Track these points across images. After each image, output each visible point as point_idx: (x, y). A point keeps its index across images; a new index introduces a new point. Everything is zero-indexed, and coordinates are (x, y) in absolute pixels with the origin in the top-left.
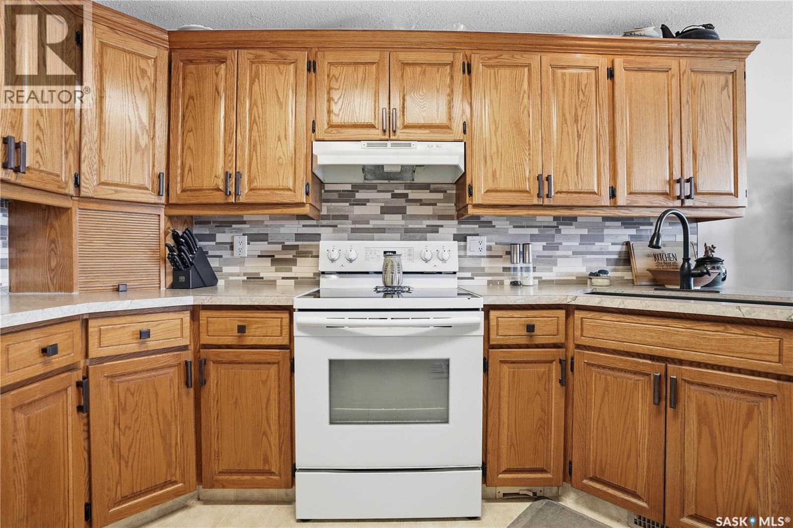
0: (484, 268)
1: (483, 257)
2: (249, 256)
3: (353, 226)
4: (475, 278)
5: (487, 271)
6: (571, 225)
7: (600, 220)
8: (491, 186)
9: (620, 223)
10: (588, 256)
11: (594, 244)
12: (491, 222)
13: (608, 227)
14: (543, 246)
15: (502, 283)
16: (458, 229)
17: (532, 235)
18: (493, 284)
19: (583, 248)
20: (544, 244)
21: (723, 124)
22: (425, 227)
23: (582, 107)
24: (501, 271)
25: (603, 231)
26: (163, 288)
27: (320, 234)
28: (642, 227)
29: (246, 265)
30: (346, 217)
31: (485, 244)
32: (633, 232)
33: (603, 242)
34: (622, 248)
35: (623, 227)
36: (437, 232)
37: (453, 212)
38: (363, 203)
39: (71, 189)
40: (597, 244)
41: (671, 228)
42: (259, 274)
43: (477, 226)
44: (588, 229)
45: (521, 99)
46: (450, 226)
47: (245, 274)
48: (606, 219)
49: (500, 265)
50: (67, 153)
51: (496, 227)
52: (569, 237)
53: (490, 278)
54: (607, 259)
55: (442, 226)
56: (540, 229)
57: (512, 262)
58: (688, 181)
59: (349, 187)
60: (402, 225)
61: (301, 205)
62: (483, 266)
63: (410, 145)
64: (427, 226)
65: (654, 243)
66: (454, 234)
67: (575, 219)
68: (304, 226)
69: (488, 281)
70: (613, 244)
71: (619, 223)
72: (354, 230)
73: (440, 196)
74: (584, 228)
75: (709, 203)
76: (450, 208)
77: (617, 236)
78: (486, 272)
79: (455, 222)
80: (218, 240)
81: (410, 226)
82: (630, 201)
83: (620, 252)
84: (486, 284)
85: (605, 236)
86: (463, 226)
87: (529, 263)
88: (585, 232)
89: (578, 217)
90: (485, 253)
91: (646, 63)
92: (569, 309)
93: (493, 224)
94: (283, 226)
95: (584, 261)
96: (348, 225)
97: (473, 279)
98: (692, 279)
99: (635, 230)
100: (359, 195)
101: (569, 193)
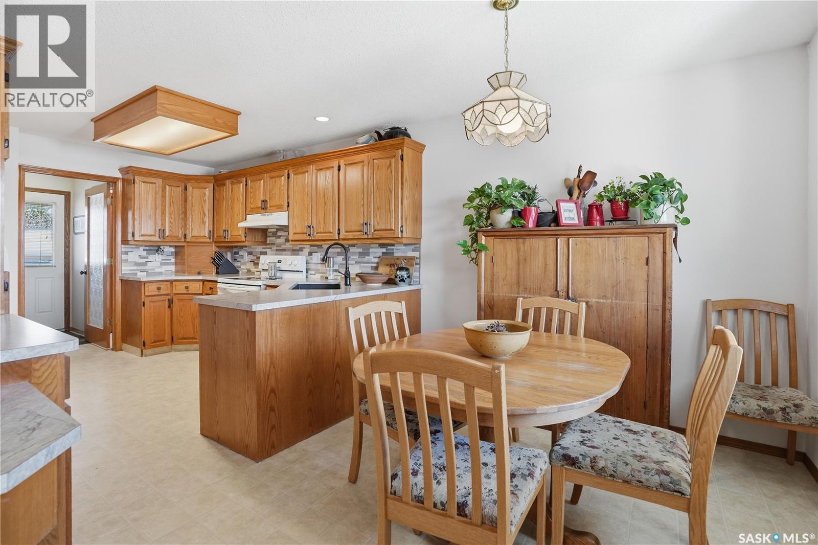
1: (319, 263)
2: (248, 261)
3: (277, 248)
4: (316, 274)
5: (320, 271)
7: (367, 244)
10: (362, 265)
12: (321, 246)
13: (372, 248)
16: (310, 249)
17: (338, 252)
19: (360, 260)
21: (388, 189)
23: (327, 189)
24: (326, 271)
25: (369, 250)
26: (214, 274)
27: (266, 252)
28: (389, 247)
29: (247, 265)
30: (274, 244)
31: (320, 257)
32: (384, 250)
33: (369, 256)
34: (378, 260)
35: (379, 248)
36: (303, 251)
38: (279, 237)
39: (183, 239)
40: (366, 257)
41: (404, 247)
42: (250, 269)
43: (316, 248)
44: (363, 249)
46: (307, 248)
47: (247, 269)
49: (325, 268)
50: (181, 228)
52: (354, 254)
53: (321, 275)
54: (372, 267)
55: (304, 248)
58: (366, 224)
59: (275, 230)
60: (291, 248)
61: (243, 242)
62: (319, 268)
64: (299, 249)
66: (308, 252)
68: (263, 248)
70: (374, 257)
71: (377, 245)
72: (277, 250)
74: (360, 248)
75: (380, 236)
77: (376, 253)
80: (240, 254)
81: (294, 248)
82: (345, 236)
83: (377, 262)
84: (320, 277)
85: (370, 253)
86: (312, 248)
88: (361, 250)
90: (319, 261)
93: (322, 248)
94: (256, 248)
95: (360, 267)
96: (275, 248)
99: (385, 249)
100: (279, 234)
101: (321, 233)
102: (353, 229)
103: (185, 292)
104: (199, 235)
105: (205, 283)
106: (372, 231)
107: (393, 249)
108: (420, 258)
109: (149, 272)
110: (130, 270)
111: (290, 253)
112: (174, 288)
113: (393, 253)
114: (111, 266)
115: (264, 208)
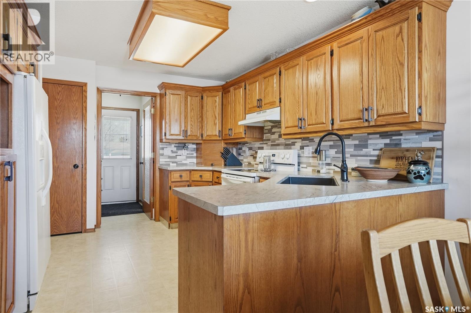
0: (311, 163)
1: (310, 157)
2: (249, 156)
3: (271, 143)
4: (308, 168)
5: (312, 164)
6: (349, 138)
7: (366, 134)
8: (286, 126)
9: (379, 135)
10: (359, 158)
11: (362, 150)
12: (313, 139)
13: (371, 139)
14: (336, 151)
16: (302, 143)
17: (330, 145)
18: (314, 172)
19: (356, 153)
20: (336, 150)
21: (398, 62)
22: (291, 143)
23: (318, 78)
24: (317, 165)
25: (367, 142)
26: (223, 166)
27: (263, 147)
28: (394, 138)
29: (248, 159)
30: (269, 140)
31: (311, 151)
32: (387, 141)
33: (367, 148)
34: (380, 152)
35: (381, 138)
36: (295, 145)
38: (273, 133)
39: (200, 138)
40: (364, 150)
41: (417, 136)
42: (250, 162)
43: (308, 142)
44: (359, 141)
46: (299, 142)
47: (248, 162)
48: (369, 134)
49: (316, 161)
50: (199, 129)
51: (316, 142)
52: (350, 146)
53: (313, 168)
54: (371, 160)
55: (296, 142)
56: (334, 142)
59: (270, 127)
60: (284, 142)
61: (243, 138)
62: (311, 161)
63: (266, 112)
64: (292, 142)
66: (300, 146)
67: (351, 135)
68: (260, 144)
69: (313, 169)
70: (374, 150)
71: (378, 136)
72: (272, 145)
74: (356, 140)
77: (376, 144)
78: (312, 165)
79: (300, 140)
80: (243, 150)
81: (287, 143)
82: (340, 126)
83: (378, 155)
84: (312, 171)
85: (369, 145)
86: (303, 142)
87: (323, 161)
88: (357, 142)
90: (311, 155)
91: (349, 39)
93: (314, 140)
94: (255, 144)
95: (357, 161)
96: (270, 143)
97: (307, 168)
99: (389, 139)
100: (273, 130)
101: (313, 125)
102: (350, 117)
103: (199, 179)
104: (211, 134)
105: (214, 173)
106: (375, 117)
107: (400, 139)
108: (442, 149)
109: (178, 163)
110: (165, 162)
111: (283, 147)
112: (192, 176)
113: (401, 144)
114: (154, 159)
115: (260, 106)
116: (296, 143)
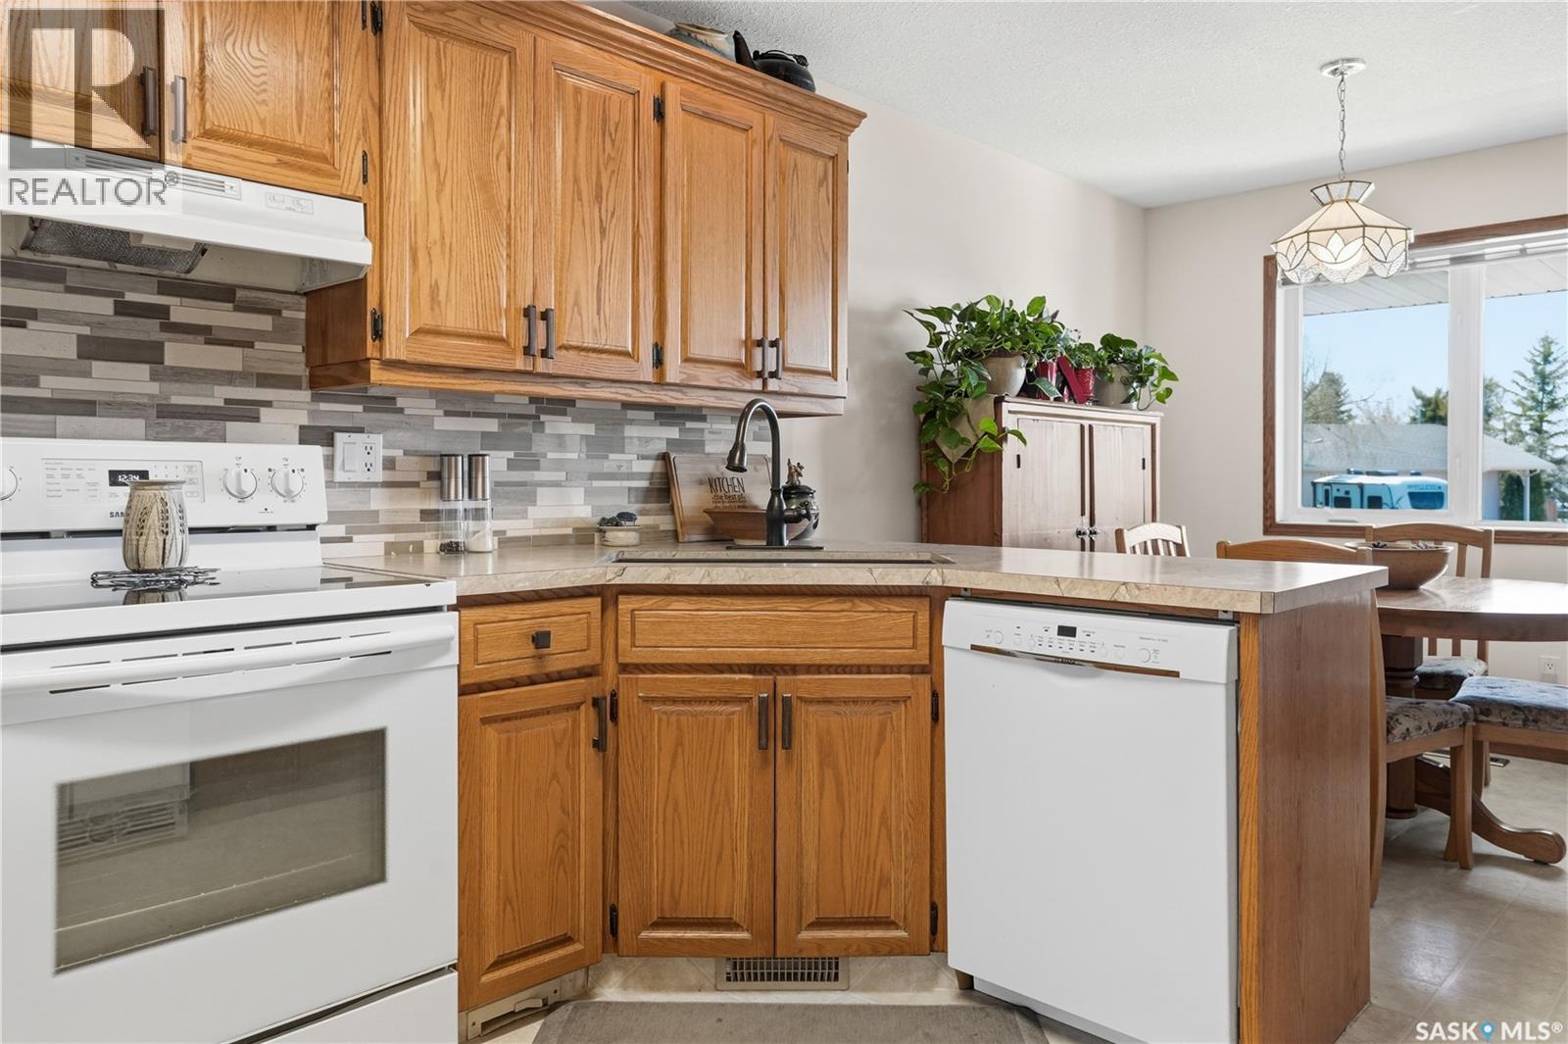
0: (377, 512)
1: (375, 485)
4: (356, 538)
5: (383, 520)
6: (564, 413)
7: (618, 406)
8: (427, 320)
9: (653, 413)
11: (607, 457)
12: (394, 399)
13: (632, 422)
14: (508, 459)
15: (419, 548)
16: (312, 414)
17: (485, 435)
18: (397, 554)
20: (511, 454)
21: (820, 247)
22: (221, 403)
23: (609, 171)
24: (417, 520)
25: (623, 431)
28: (689, 424)
31: (380, 453)
32: (674, 433)
33: (623, 452)
34: (655, 466)
35: (658, 421)
36: (256, 419)
37: (301, 370)
40: (612, 456)
43: (359, 408)
44: (596, 425)
45: (494, 126)
46: (293, 405)
48: (627, 406)
49: (413, 504)
51: (407, 412)
52: (561, 441)
53: (391, 537)
54: (630, 490)
55: (268, 404)
56: (502, 421)
57: (443, 495)
58: (774, 344)
60: (151, 396)
62: (373, 506)
63: (221, 187)
64: (227, 401)
65: (737, 461)
66: (301, 427)
67: (570, 402)
69: (386, 543)
70: (640, 458)
71: (650, 415)
73: (265, 322)
74: (588, 421)
75: (800, 388)
76: (292, 356)
77: (648, 440)
78: (381, 523)
79: (305, 395)
81: (175, 400)
82: (685, 376)
83: (652, 474)
84: (383, 553)
85: (627, 441)
86: (324, 406)
87: (484, 499)
88: (590, 430)
89: (577, 401)
90: (379, 475)
91: (715, 105)
92: (608, 595)
93: (399, 405)
95: (588, 494)
97: (349, 540)
98: (785, 526)
99: (677, 429)
107: (702, 430)
111: (139, 424)
113: (702, 443)
116: (263, 411)
